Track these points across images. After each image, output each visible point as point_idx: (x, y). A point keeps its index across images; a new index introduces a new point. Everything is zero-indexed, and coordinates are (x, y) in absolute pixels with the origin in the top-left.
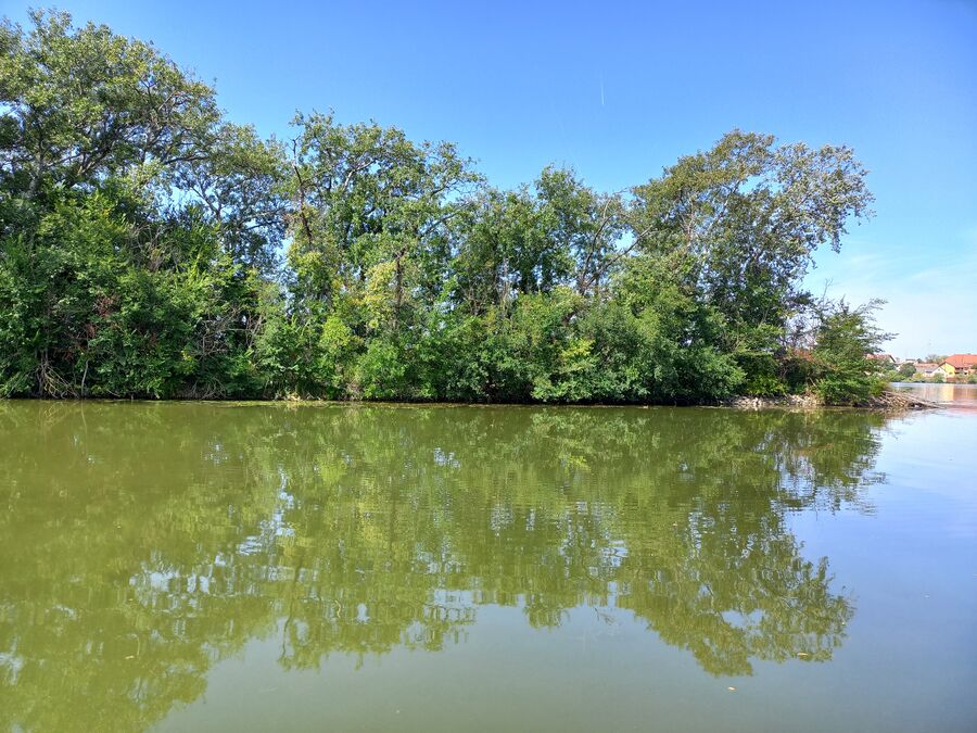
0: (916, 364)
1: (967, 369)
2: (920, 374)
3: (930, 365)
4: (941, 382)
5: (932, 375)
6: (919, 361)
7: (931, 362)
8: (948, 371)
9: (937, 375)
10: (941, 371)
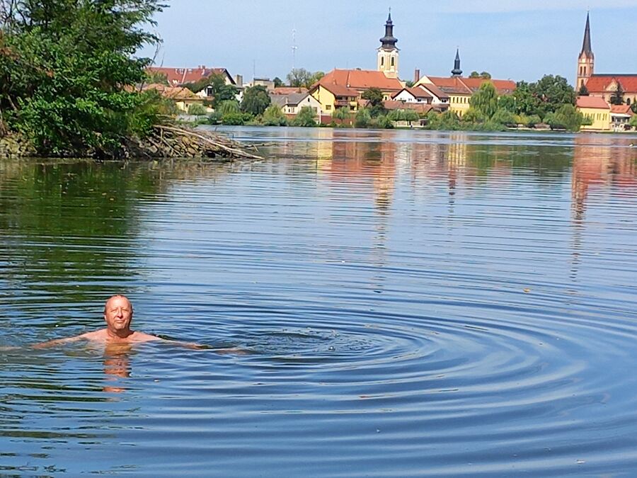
0: (271, 87)
1: (354, 98)
2: (276, 109)
3: (294, 91)
4: (311, 124)
5: (297, 110)
6: (277, 83)
7: (297, 84)
8: (324, 102)
9: (305, 111)
10: (313, 104)
